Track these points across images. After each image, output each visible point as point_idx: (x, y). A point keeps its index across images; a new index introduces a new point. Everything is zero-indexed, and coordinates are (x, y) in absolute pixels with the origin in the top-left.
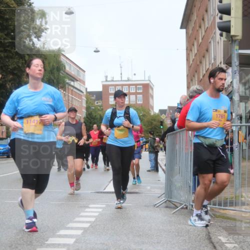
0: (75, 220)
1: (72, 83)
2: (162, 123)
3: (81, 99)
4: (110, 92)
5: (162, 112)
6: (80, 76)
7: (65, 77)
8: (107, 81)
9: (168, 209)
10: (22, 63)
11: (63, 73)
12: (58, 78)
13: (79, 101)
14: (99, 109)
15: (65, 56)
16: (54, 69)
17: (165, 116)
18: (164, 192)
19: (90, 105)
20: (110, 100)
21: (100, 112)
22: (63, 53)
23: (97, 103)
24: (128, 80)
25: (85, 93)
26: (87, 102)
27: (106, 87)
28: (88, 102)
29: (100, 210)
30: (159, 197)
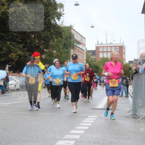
0: (80, 125)
1: (78, 46)
2: (130, 69)
3: (83, 55)
4: (100, 51)
5: (131, 62)
6: (83, 41)
7: (74, 42)
8: (98, 44)
9: (134, 119)
10: (50, 34)
11: (73, 39)
12: (70, 43)
13: (82, 56)
14: (93, 61)
15: (74, 30)
16: (68, 37)
17: (132, 65)
18: (131, 109)
19: (89, 58)
20: (100, 55)
21: (94, 62)
22: (73, 28)
23: (92, 57)
24: (111, 44)
25: (85, 51)
26: (86, 57)
27: (97, 48)
28: (88, 57)
29: (94, 119)
30: (129, 112)
